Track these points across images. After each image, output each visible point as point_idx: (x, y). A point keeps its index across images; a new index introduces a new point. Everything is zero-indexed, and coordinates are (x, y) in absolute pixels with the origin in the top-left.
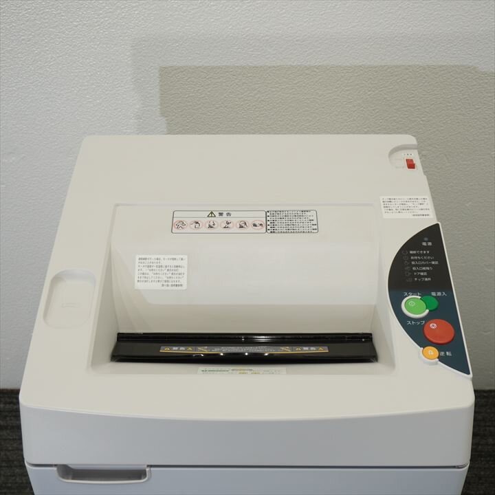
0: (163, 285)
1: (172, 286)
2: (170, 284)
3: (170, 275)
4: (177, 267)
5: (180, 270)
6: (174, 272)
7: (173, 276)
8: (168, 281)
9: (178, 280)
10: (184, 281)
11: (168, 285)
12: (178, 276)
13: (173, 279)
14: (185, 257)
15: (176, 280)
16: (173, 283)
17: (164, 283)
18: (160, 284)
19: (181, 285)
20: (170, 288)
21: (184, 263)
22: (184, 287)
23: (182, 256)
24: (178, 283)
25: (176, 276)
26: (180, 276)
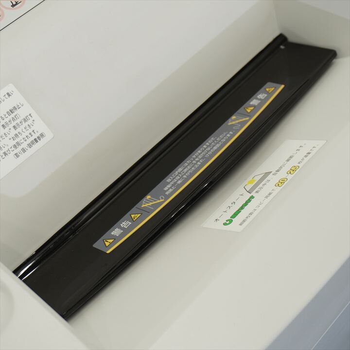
0: (17, 155)
1: (30, 146)
2: (24, 145)
3: (13, 132)
4: (12, 111)
5: (22, 113)
6: (14, 124)
7: (19, 130)
8: (18, 144)
9: (30, 131)
10: (39, 126)
11: (24, 150)
12: (25, 124)
13: (24, 135)
14: (10, 88)
15: (27, 133)
16: (29, 141)
17: (16, 151)
18: (11, 155)
19: (42, 135)
20: (30, 151)
21: (17, 98)
22: (49, 135)
23: (4, 91)
24: (35, 136)
25: (22, 127)
26: (29, 122)
